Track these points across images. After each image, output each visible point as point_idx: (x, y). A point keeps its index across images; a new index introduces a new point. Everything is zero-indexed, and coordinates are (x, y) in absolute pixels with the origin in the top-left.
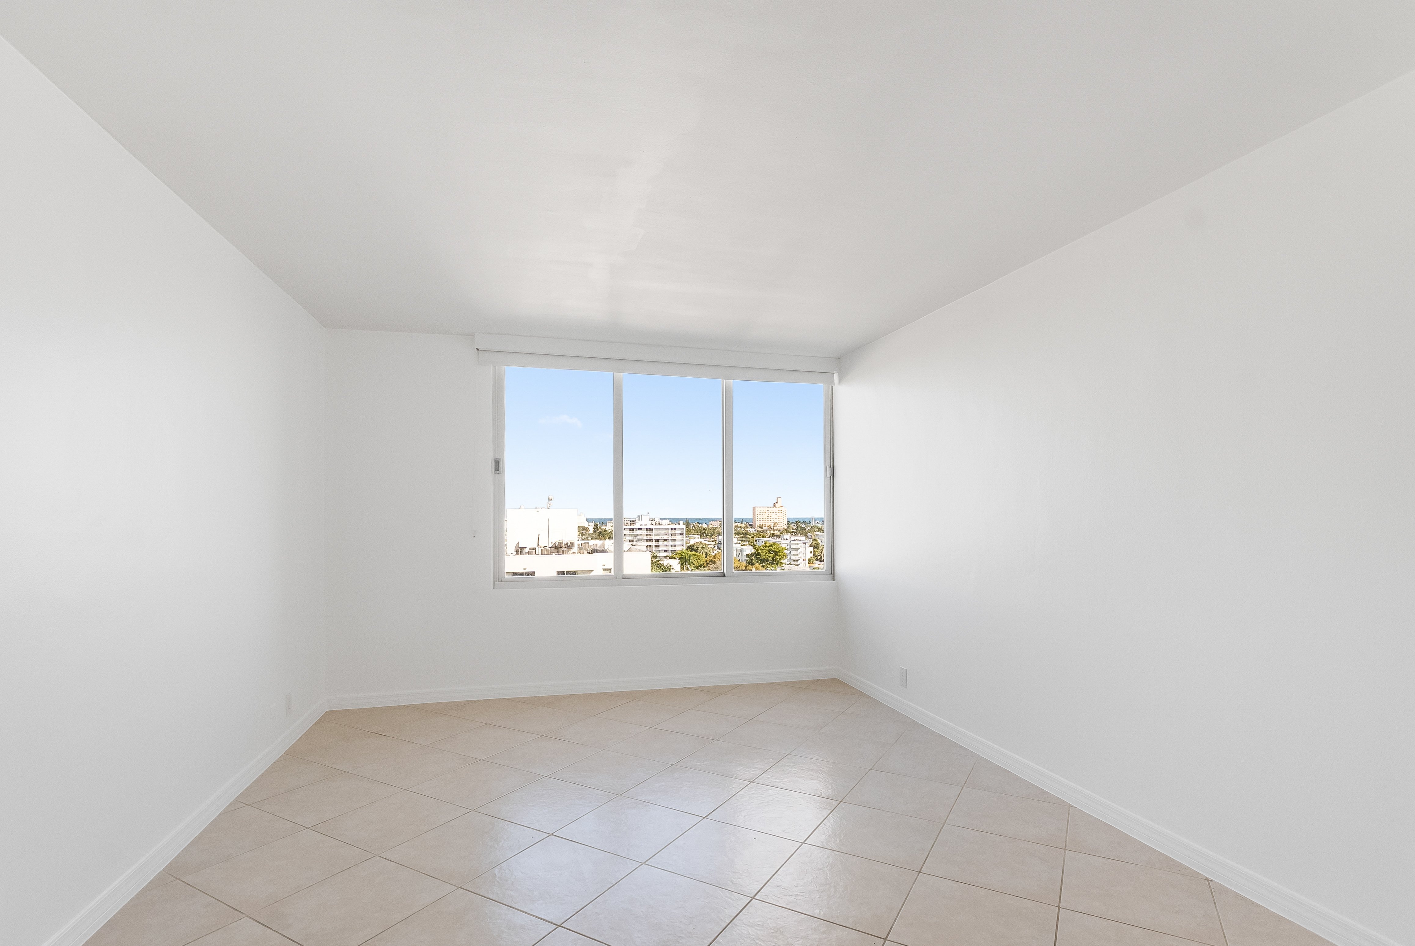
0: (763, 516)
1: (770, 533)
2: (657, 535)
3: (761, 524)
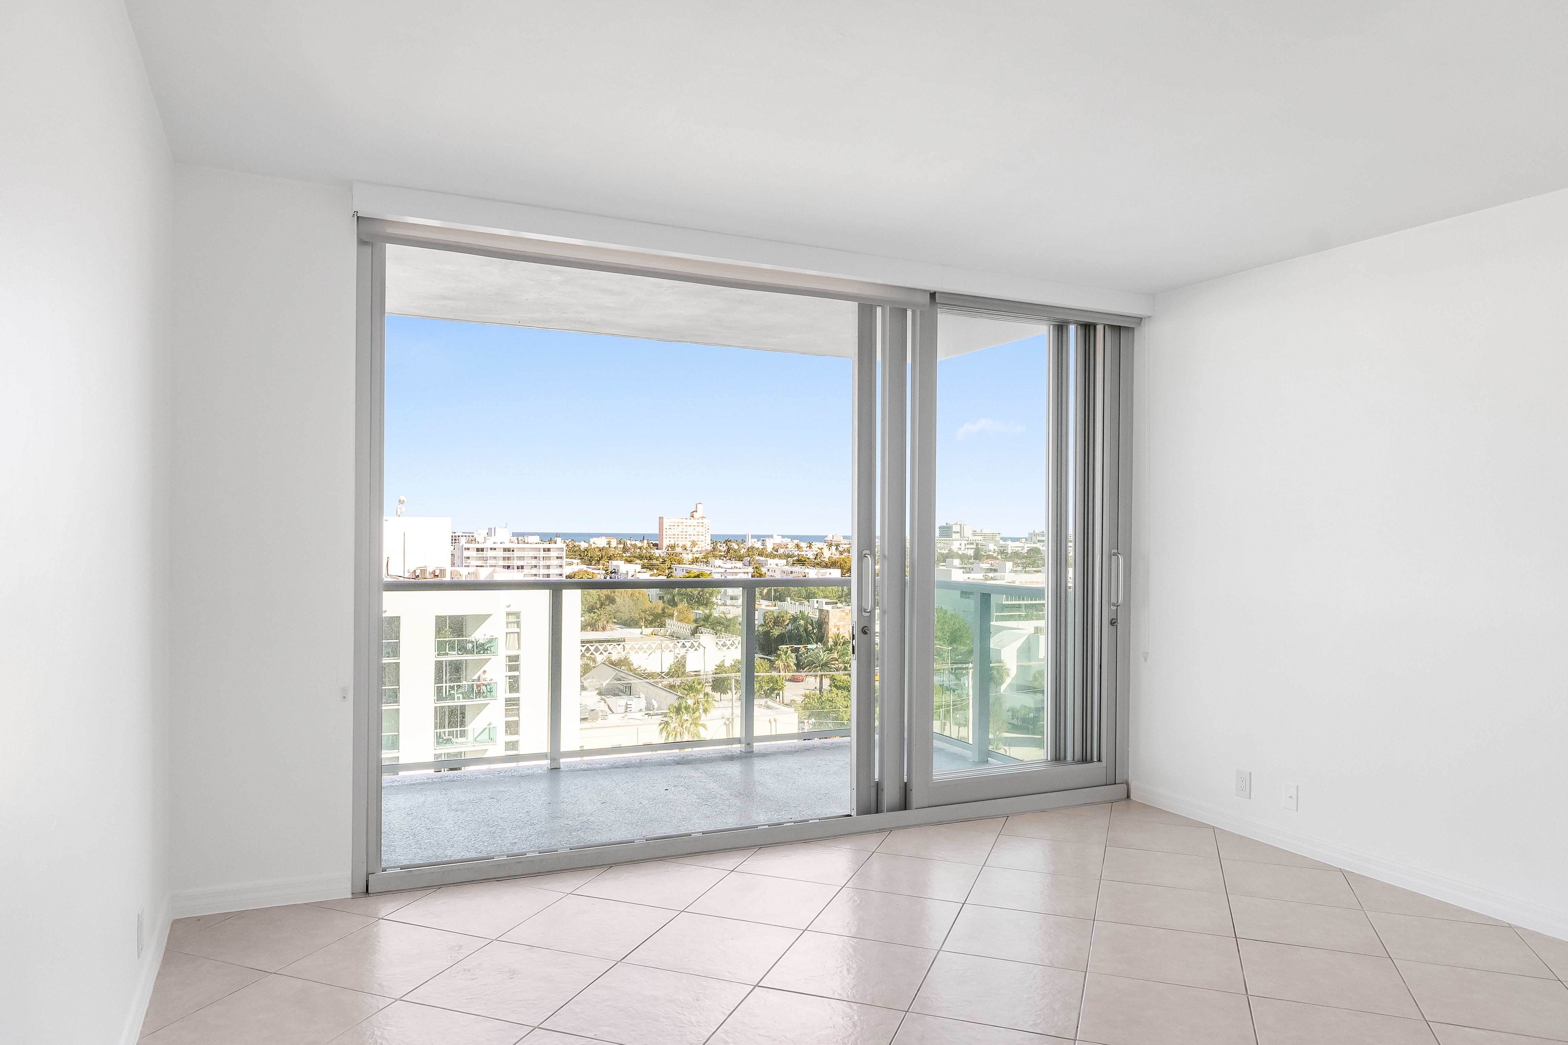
0: (675, 531)
1: (690, 557)
2: (520, 558)
3: (672, 543)
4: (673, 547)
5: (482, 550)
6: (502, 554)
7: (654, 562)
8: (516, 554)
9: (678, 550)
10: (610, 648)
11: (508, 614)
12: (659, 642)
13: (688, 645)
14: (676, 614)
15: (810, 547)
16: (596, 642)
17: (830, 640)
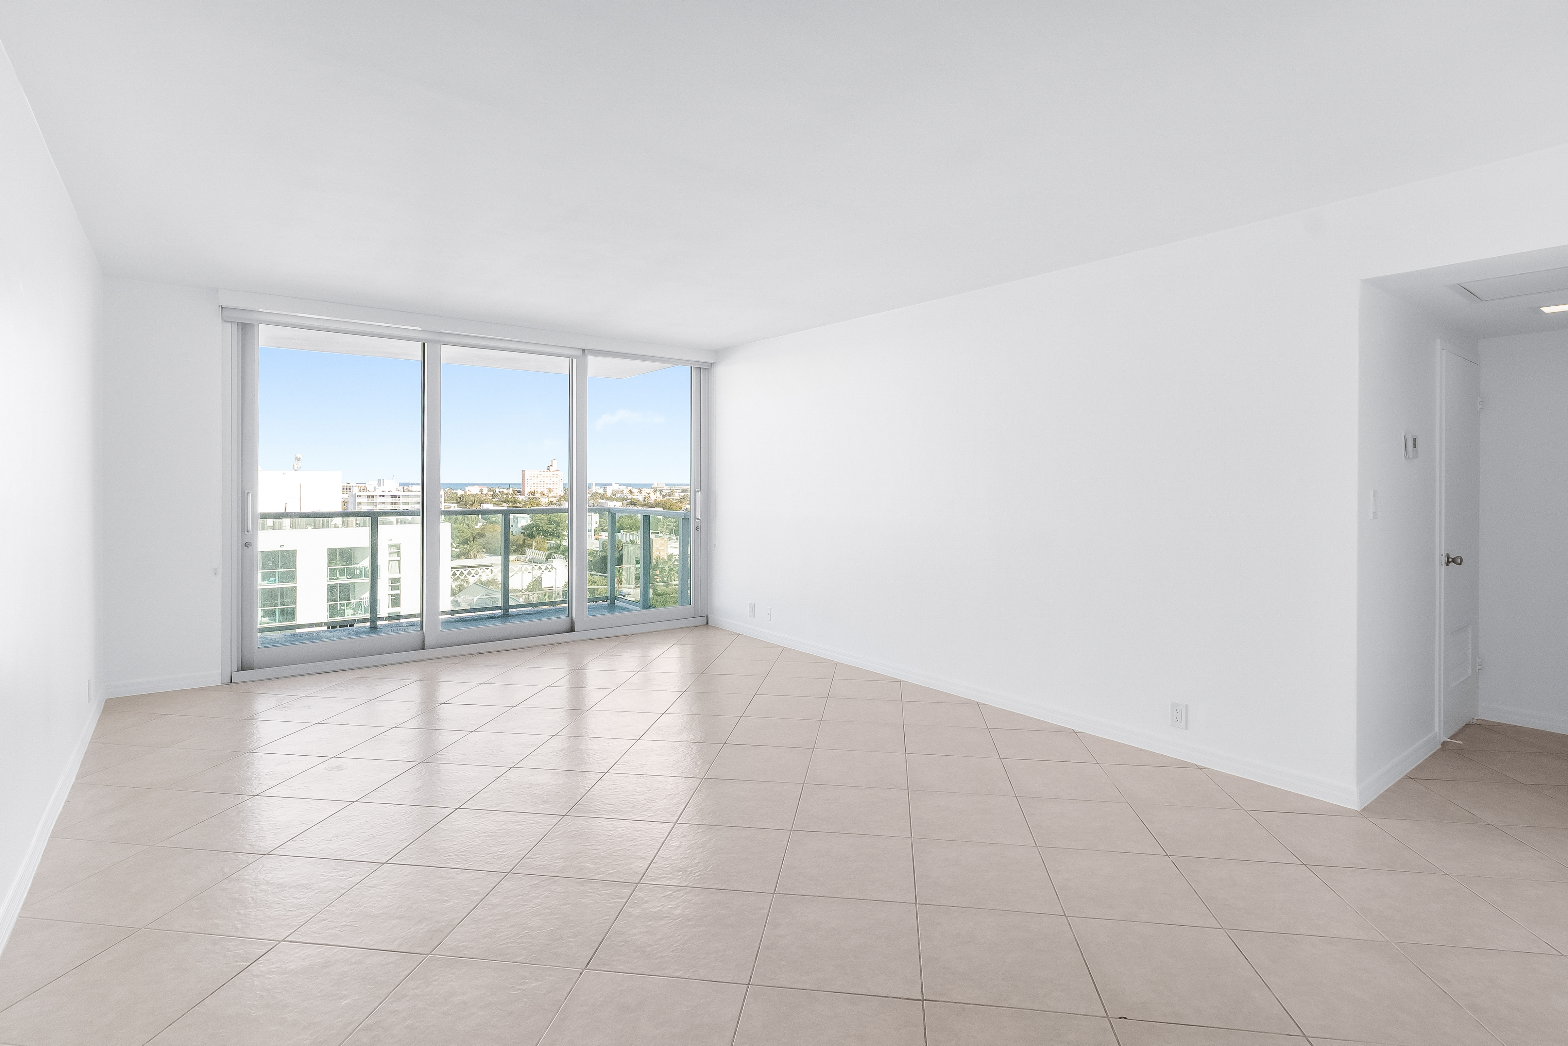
0: (535, 480)
1: (546, 501)
3: (533, 490)
4: (533, 493)
5: (373, 497)
6: (390, 500)
7: (518, 504)
9: (537, 495)
10: (480, 572)
12: (520, 566)
13: (543, 567)
14: (534, 544)
15: (640, 492)
16: (469, 567)
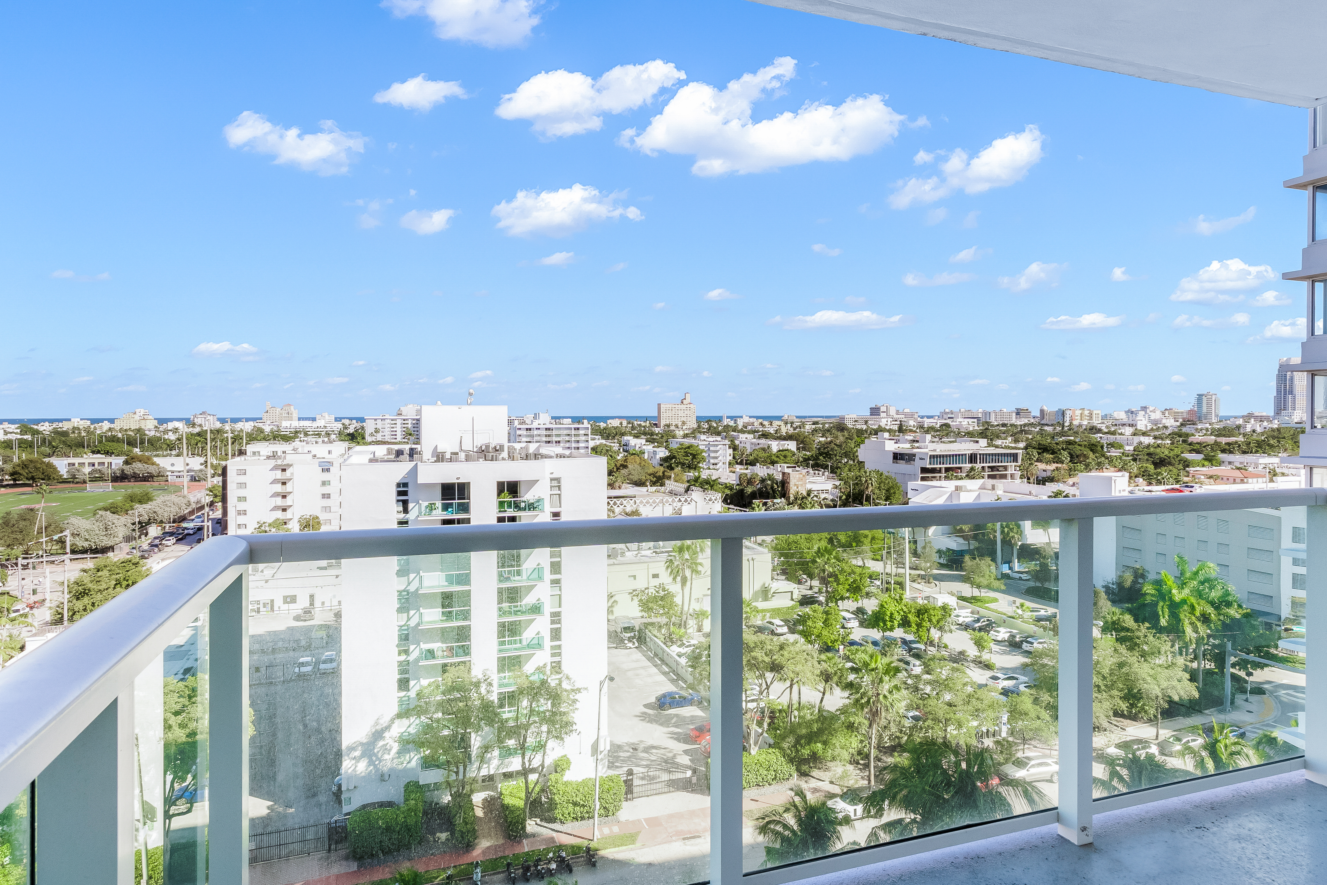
0: (669, 414)
1: (681, 433)
2: (558, 435)
3: (668, 423)
4: (668, 426)
5: (530, 429)
6: (544, 432)
7: (655, 437)
8: (554, 432)
9: (672, 428)
10: (625, 502)
11: (552, 480)
12: (661, 498)
13: (683, 499)
14: (673, 476)
15: (771, 425)
16: (615, 498)
17: (791, 496)
